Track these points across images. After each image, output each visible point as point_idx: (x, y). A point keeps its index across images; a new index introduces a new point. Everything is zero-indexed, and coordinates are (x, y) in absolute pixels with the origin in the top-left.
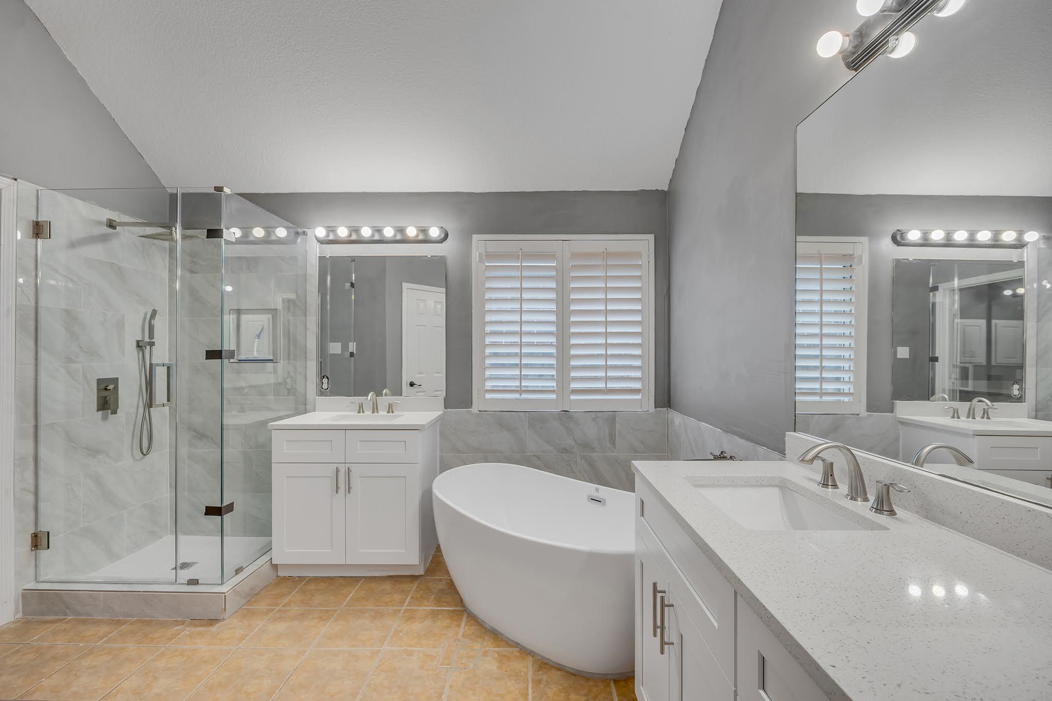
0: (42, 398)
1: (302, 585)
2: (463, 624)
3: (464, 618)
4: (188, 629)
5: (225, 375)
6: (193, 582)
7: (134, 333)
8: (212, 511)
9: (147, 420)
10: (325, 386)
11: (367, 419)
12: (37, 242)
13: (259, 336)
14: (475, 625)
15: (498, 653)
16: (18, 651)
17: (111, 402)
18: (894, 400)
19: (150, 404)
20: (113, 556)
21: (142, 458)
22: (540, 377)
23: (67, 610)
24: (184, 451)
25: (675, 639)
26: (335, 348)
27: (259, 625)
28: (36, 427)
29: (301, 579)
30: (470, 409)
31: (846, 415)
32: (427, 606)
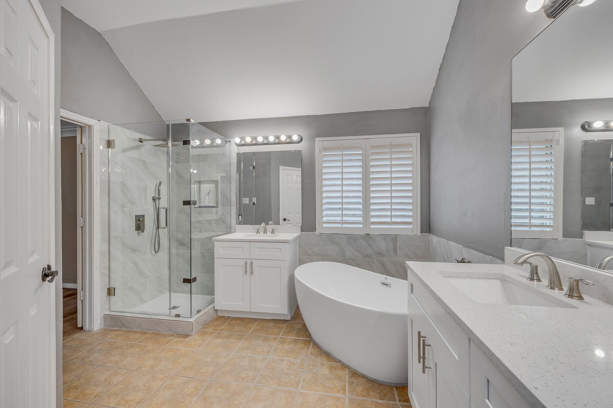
0: (112, 225)
1: (229, 321)
2: (311, 347)
3: (311, 344)
4: (175, 339)
5: (192, 215)
6: (178, 316)
7: (151, 193)
8: (186, 281)
9: (158, 235)
10: (240, 220)
11: (261, 236)
12: (109, 150)
13: (208, 194)
14: (317, 349)
15: (330, 365)
16: (102, 343)
17: (141, 226)
18: (583, 230)
19: (158, 227)
20: (143, 301)
21: (156, 254)
22: (354, 215)
23: (122, 326)
24: (174, 251)
25: (432, 365)
26: (246, 201)
27: (207, 339)
28: (109, 237)
29: (229, 318)
30: (315, 232)
31: (548, 240)
32: (291, 336)
